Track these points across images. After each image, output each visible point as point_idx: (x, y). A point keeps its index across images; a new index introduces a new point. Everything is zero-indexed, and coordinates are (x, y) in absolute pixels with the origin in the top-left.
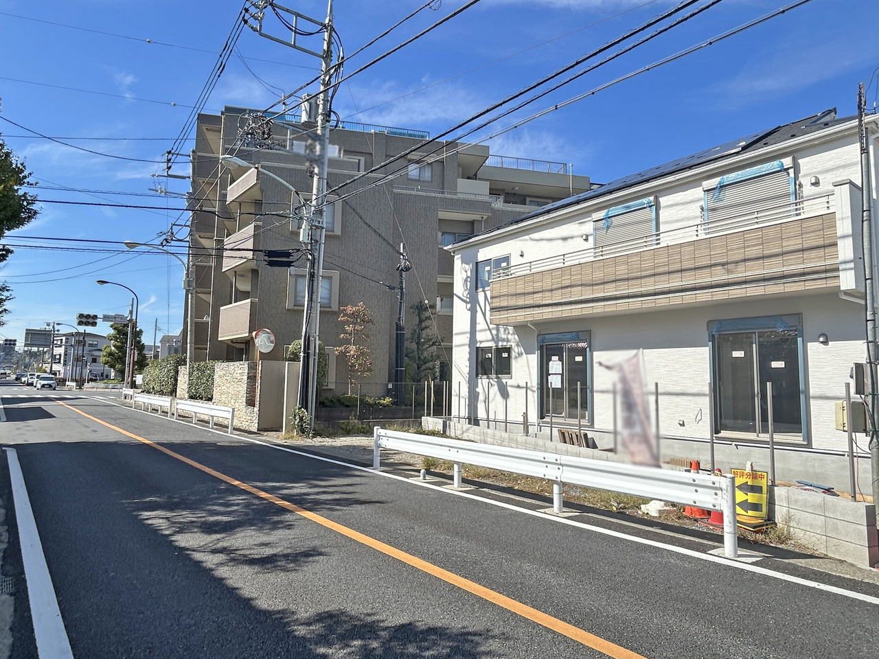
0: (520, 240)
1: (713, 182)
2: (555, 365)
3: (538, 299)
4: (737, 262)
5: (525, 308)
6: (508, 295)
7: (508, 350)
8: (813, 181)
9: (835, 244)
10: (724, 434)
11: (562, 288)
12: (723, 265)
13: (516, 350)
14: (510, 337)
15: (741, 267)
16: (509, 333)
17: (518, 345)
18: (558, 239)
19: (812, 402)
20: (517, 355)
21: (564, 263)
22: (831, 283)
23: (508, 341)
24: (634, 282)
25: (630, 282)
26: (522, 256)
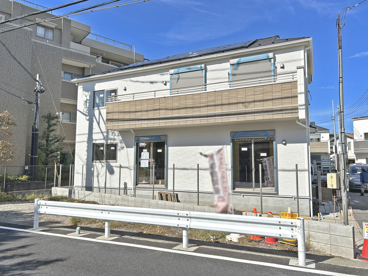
0: (124, 81)
1: (235, 61)
2: (145, 154)
3: (138, 115)
4: (250, 102)
5: (130, 120)
6: (118, 112)
7: (115, 146)
8: (282, 66)
9: (297, 97)
10: (237, 190)
11: (154, 110)
12: (243, 103)
13: (119, 145)
14: (116, 137)
15: (252, 105)
16: (115, 135)
17: (121, 142)
18: (148, 82)
19: (279, 173)
20: (120, 148)
21: (155, 96)
22: (294, 115)
23: (114, 140)
24: (196, 109)
25: (194, 109)
26: (125, 90)
